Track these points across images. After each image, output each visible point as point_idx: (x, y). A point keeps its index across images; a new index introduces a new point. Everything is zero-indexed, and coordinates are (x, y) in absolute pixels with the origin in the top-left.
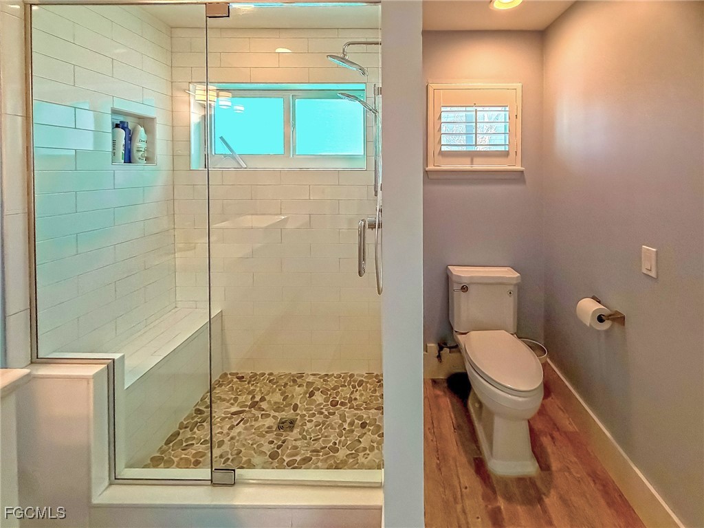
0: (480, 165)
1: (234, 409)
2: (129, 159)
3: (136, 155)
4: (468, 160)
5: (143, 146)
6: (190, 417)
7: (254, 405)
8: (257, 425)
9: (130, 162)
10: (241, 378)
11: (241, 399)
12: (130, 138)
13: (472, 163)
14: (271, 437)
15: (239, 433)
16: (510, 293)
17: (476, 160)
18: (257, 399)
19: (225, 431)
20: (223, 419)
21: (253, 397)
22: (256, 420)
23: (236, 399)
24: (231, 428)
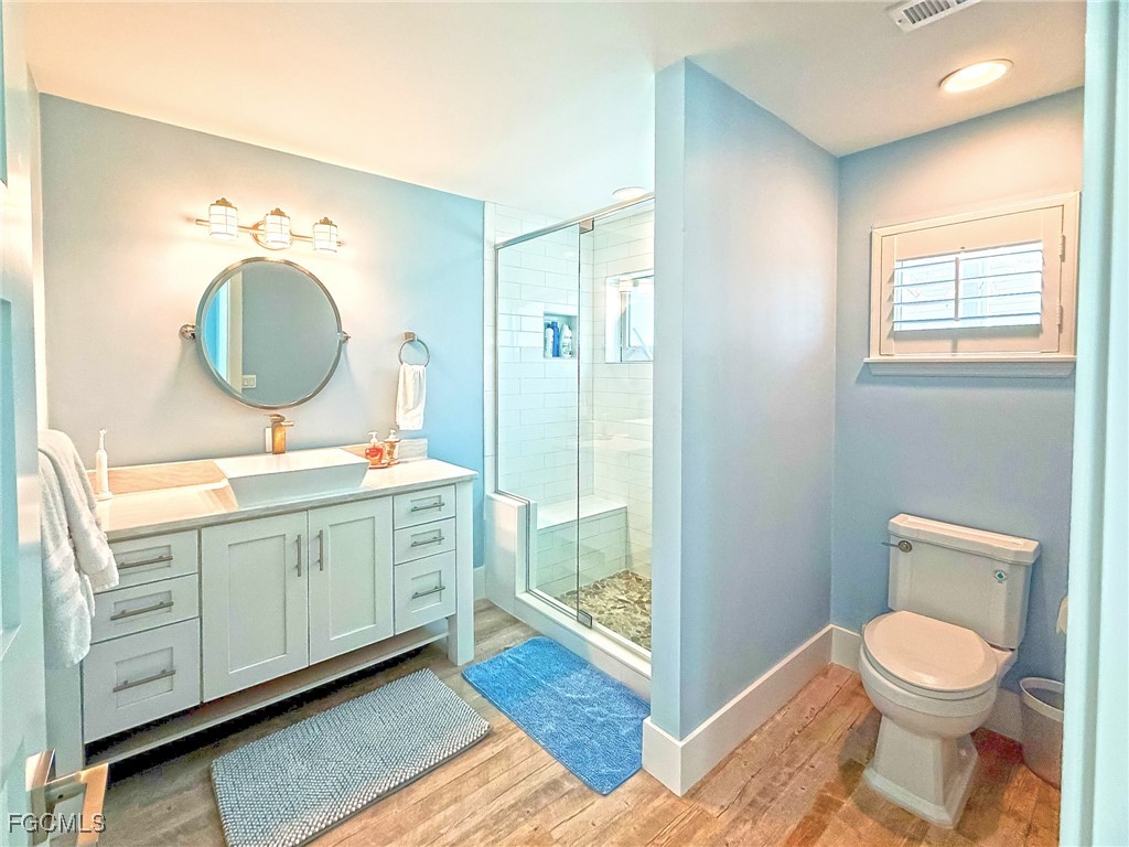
0: (969, 352)
1: (622, 597)
2: (557, 353)
3: (563, 350)
4: (948, 344)
5: (567, 341)
6: (589, 587)
7: (639, 602)
8: (634, 615)
9: (558, 356)
10: (639, 580)
11: (631, 593)
12: (557, 336)
13: (955, 349)
14: (639, 628)
15: (618, 614)
16: (1000, 576)
17: (962, 344)
18: (644, 600)
19: (609, 607)
20: (610, 600)
21: (642, 597)
22: (636, 612)
23: (626, 592)
24: (614, 608)
